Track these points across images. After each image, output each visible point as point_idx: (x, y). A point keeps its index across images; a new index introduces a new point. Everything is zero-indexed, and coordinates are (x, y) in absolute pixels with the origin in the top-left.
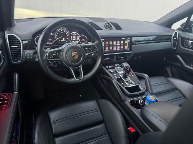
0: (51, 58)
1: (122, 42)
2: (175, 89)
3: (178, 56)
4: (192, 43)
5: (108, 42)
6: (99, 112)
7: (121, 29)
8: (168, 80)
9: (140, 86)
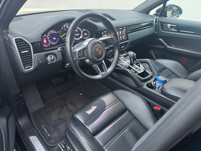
0: (80, 58)
1: (120, 32)
2: (165, 68)
3: (160, 39)
4: (170, 26)
5: (109, 34)
6: (120, 102)
7: (115, 20)
8: (156, 61)
9: (146, 71)
